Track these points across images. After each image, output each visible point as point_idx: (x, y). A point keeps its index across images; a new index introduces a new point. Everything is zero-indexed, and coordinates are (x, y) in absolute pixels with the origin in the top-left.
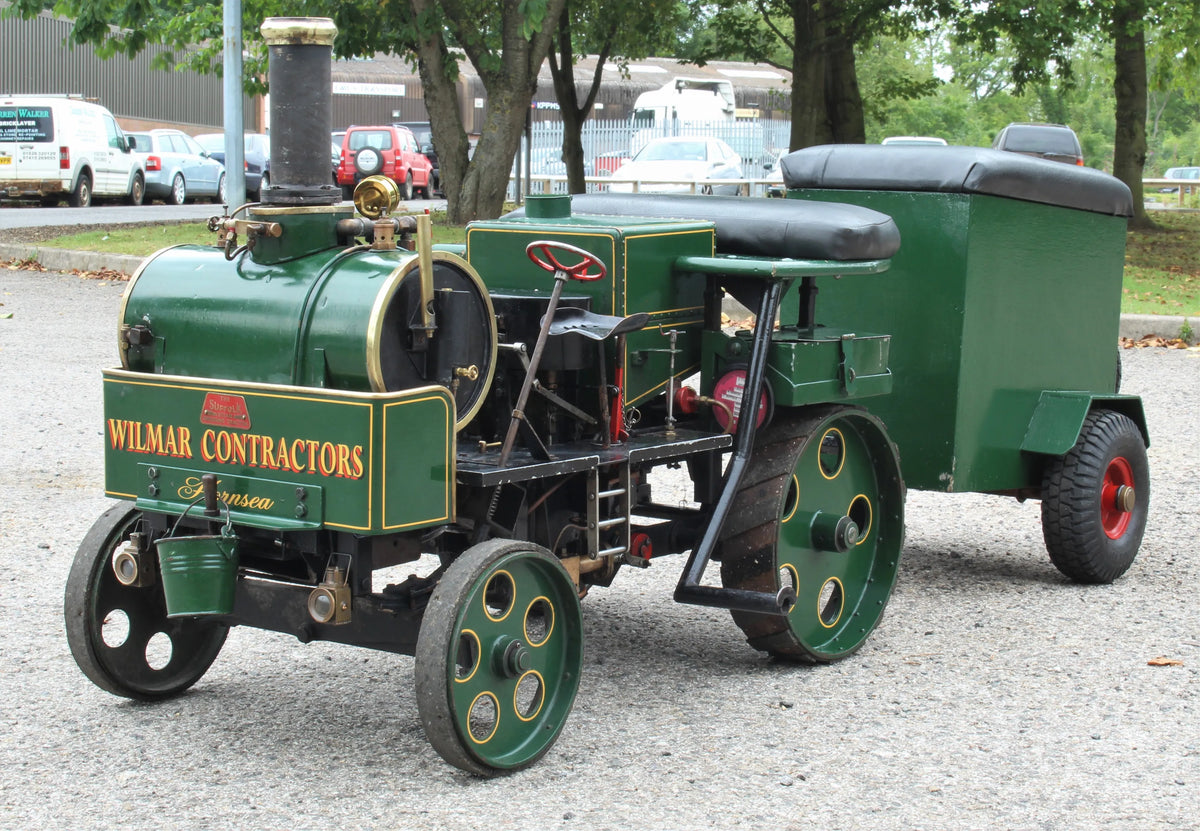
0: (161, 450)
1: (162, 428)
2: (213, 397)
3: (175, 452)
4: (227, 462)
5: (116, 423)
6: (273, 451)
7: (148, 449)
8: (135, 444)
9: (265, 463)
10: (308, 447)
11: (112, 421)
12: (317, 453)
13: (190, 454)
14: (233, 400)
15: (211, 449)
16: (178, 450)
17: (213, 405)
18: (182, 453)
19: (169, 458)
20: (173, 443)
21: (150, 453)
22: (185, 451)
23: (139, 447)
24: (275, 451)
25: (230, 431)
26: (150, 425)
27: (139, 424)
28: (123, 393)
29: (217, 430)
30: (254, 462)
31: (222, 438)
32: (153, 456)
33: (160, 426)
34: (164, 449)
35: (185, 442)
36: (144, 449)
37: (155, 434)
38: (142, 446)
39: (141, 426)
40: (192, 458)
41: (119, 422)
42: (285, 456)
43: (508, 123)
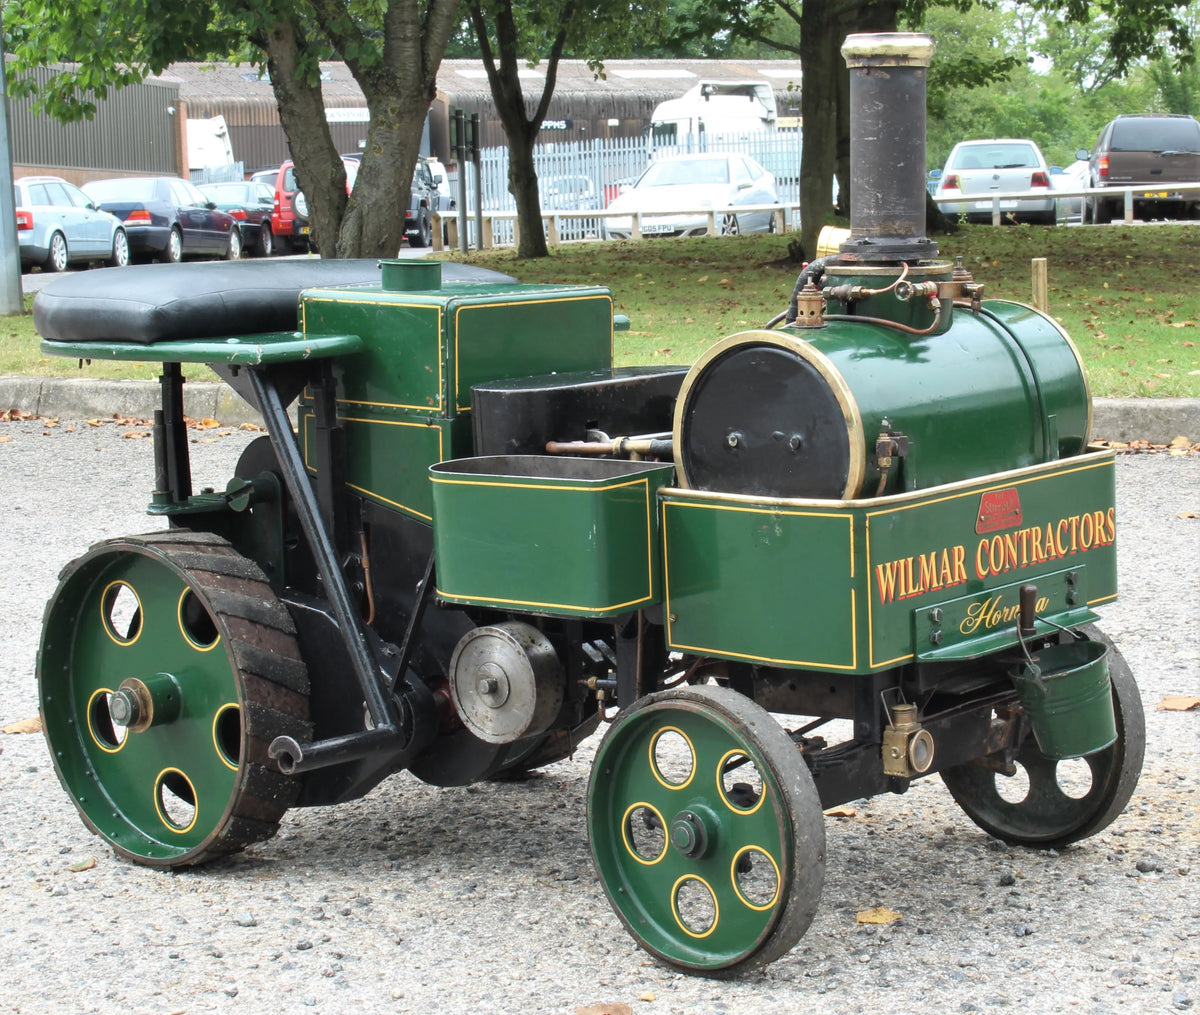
0: (935, 585)
1: (936, 556)
2: (989, 497)
3: (950, 581)
4: (1000, 572)
5: (884, 568)
6: (1041, 543)
7: (922, 589)
8: (906, 590)
9: (1034, 559)
10: (1070, 525)
11: (880, 567)
12: (1078, 529)
13: (965, 577)
14: (1007, 495)
15: (986, 563)
16: (953, 578)
17: (989, 507)
18: (957, 579)
19: (947, 592)
20: (948, 571)
21: (924, 592)
22: (960, 576)
23: (911, 591)
24: (1043, 543)
25: (1003, 533)
26: (923, 557)
27: (910, 560)
29: (990, 536)
30: (1025, 561)
31: (995, 545)
32: (929, 595)
33: (933, 554)
34: (938, 582)
35: (959, 563)
36: (916, 590)
37: (927, 567)
38: (914, 588)
39: (913, 561)
40: (967, 581)
41: (888, 565)
42: (1052, 544)
43: (396, 143)
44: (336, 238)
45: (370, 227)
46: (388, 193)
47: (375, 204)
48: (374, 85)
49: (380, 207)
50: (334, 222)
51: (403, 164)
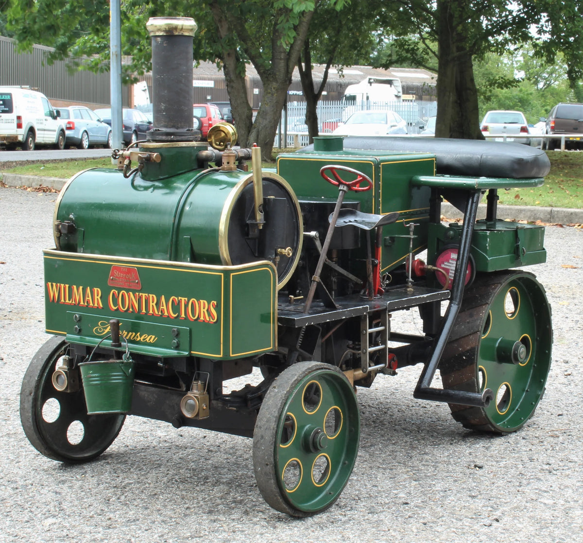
0: (82, 303)
1: (83, 289)
2: (116, 268)
3: (91, 304)
4: (126, 311)
5: (52, 285)
6: (156, 304)
7: (74, 302)
8: (65, 299)
9: (151, 312)
10: (180, 302)
11: (50, 284)
12: (186, 306)
13: (101, 306)
14: (129, 271)
15: (115, 302)
16: (93, 303)
17: (116, 273)
18: (96, 305)
19: (87, 308)
20: (90, 298)
21: (75, 304)
22: (98, 304)
23: (67, 301)
24: (158, 304)
25: (128, 291)
26: (75, 287)
27: (67, 286)
28: (57, 266)
29: (119, 290)
30: (144, 311)
31: (122, 295)
32: (77, 307)
33: (81, 288)
34: (84, 302)
35: (97, 297)
36: (71, 302)
37: (78, 292)
38: (69, 300)
39: (69, 287)
40: (102, 308)
41: (54, 284)
42: (165, 307)
43: (275, 101)
44: (247, 139)
45: (262, 136)
46: (270, 122)
47: (264, 126)
48: (267, 77)
49: (267, 128)
50: (247, 133)
51: (277, 110)
